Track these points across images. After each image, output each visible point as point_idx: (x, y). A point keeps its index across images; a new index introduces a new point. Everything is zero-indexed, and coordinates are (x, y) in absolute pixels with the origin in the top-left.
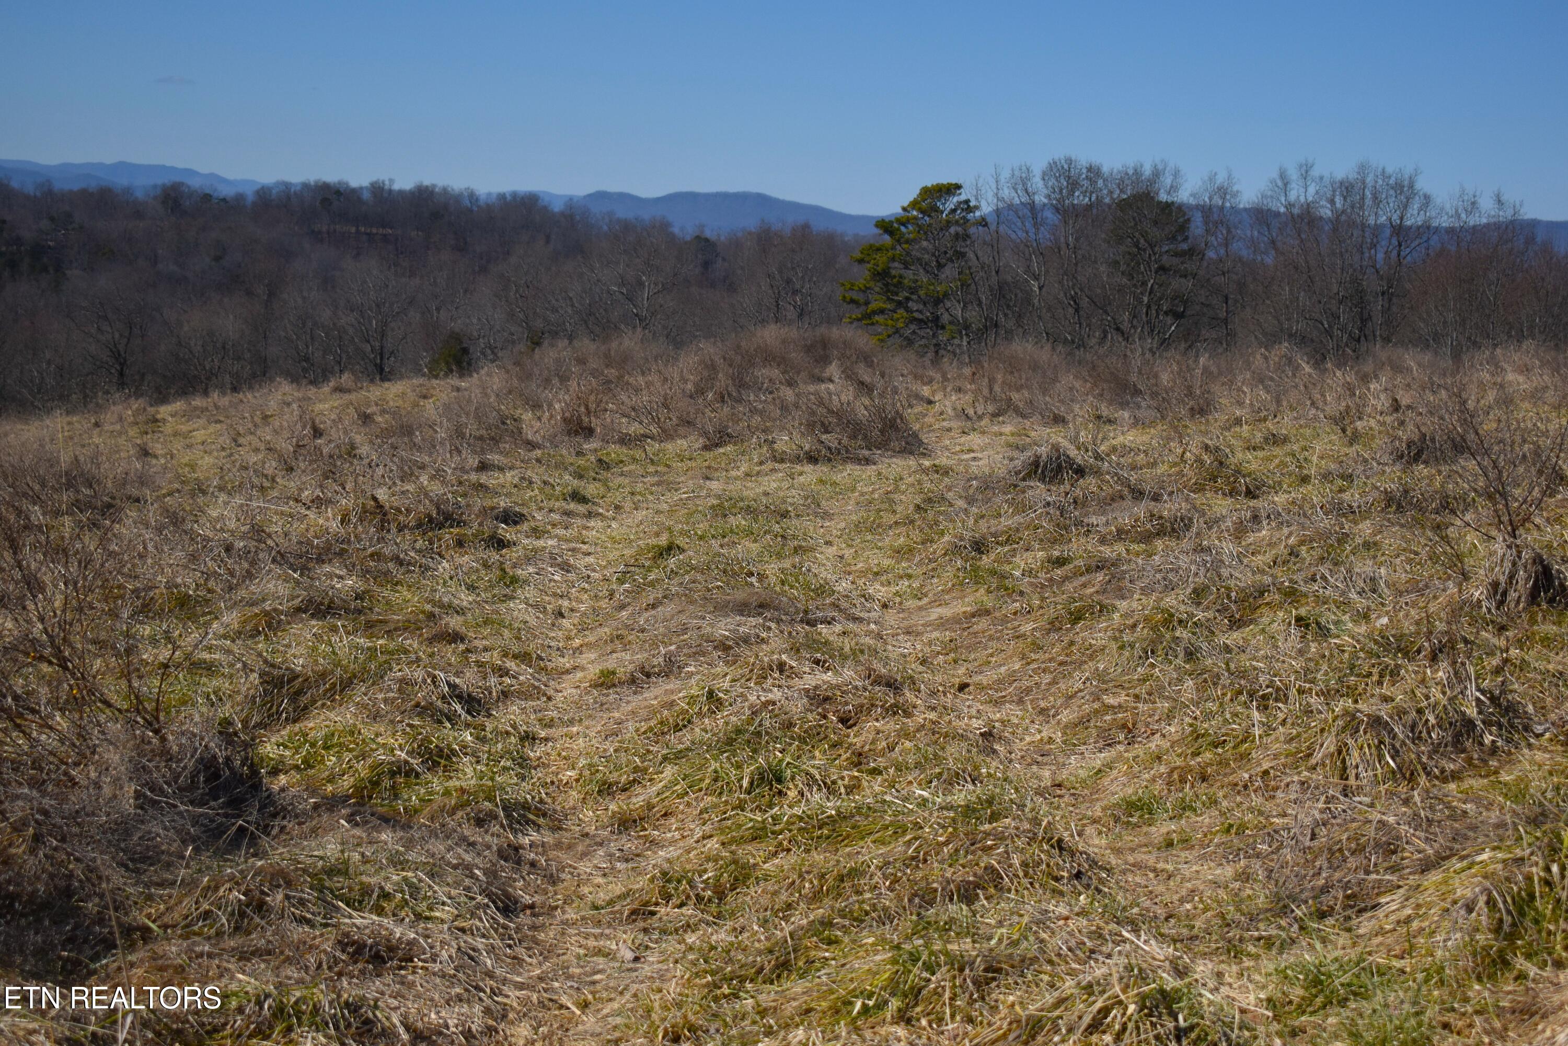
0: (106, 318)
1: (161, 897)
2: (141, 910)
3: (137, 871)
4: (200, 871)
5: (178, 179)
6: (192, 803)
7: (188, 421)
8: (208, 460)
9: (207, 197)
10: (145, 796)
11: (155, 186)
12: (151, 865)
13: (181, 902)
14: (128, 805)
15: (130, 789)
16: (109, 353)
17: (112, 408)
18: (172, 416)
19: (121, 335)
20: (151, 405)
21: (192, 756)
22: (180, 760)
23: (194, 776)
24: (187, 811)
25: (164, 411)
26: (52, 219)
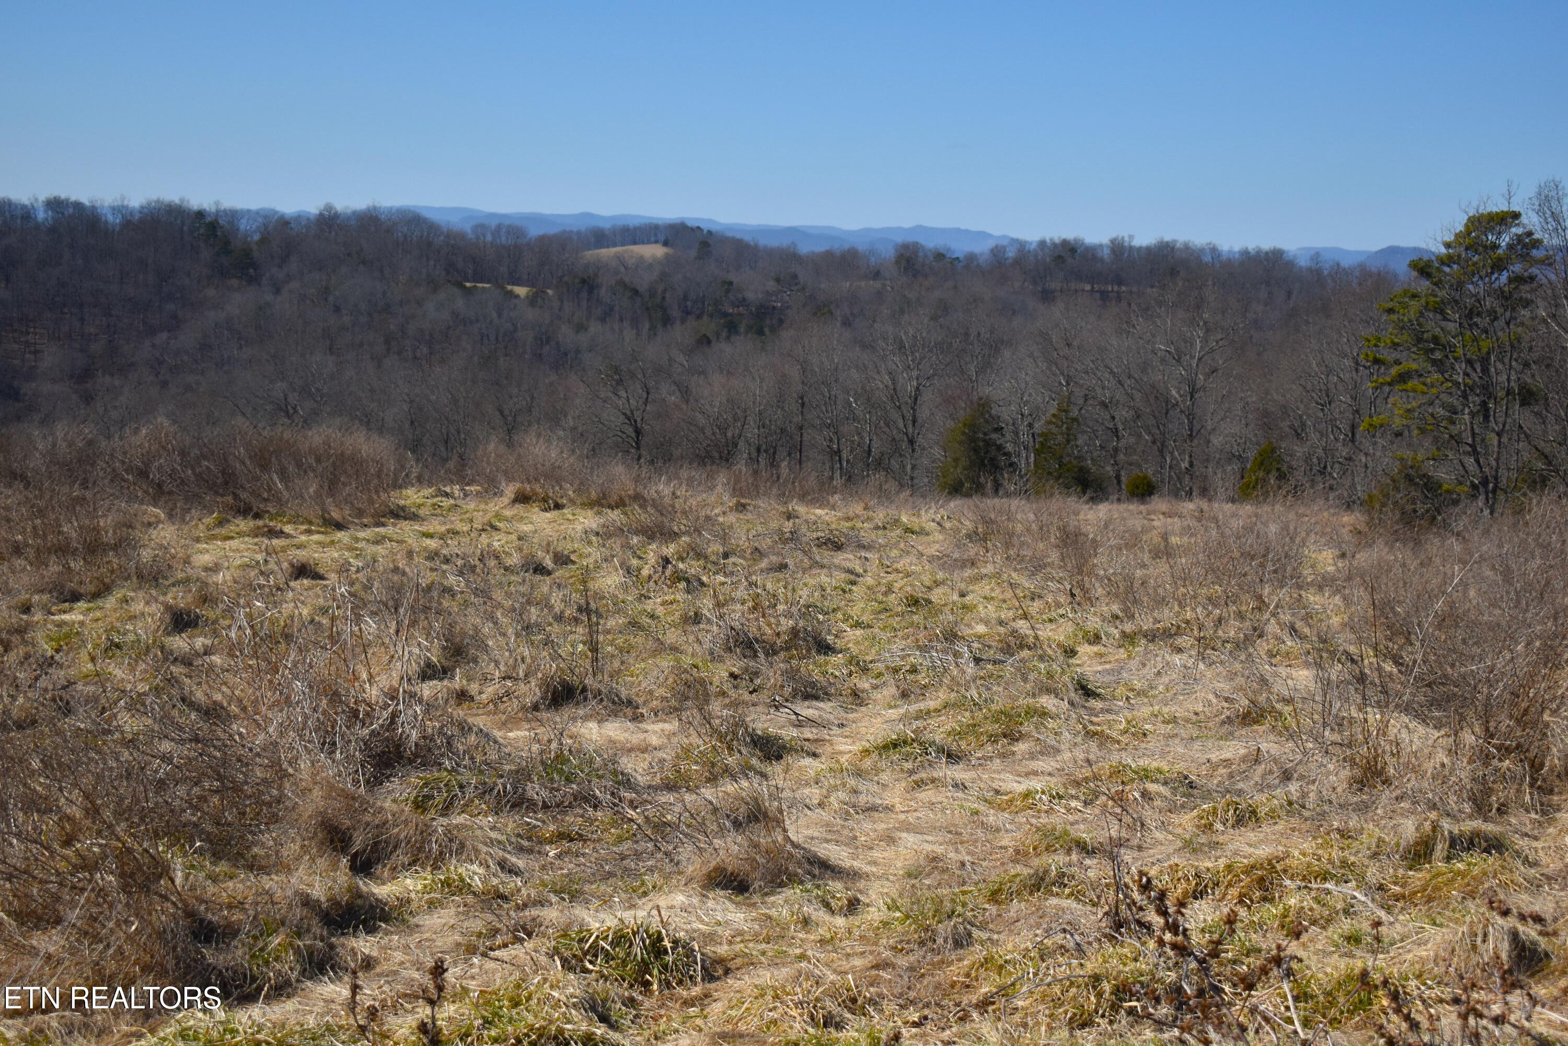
9: (940, 257)
26: (778, 280)
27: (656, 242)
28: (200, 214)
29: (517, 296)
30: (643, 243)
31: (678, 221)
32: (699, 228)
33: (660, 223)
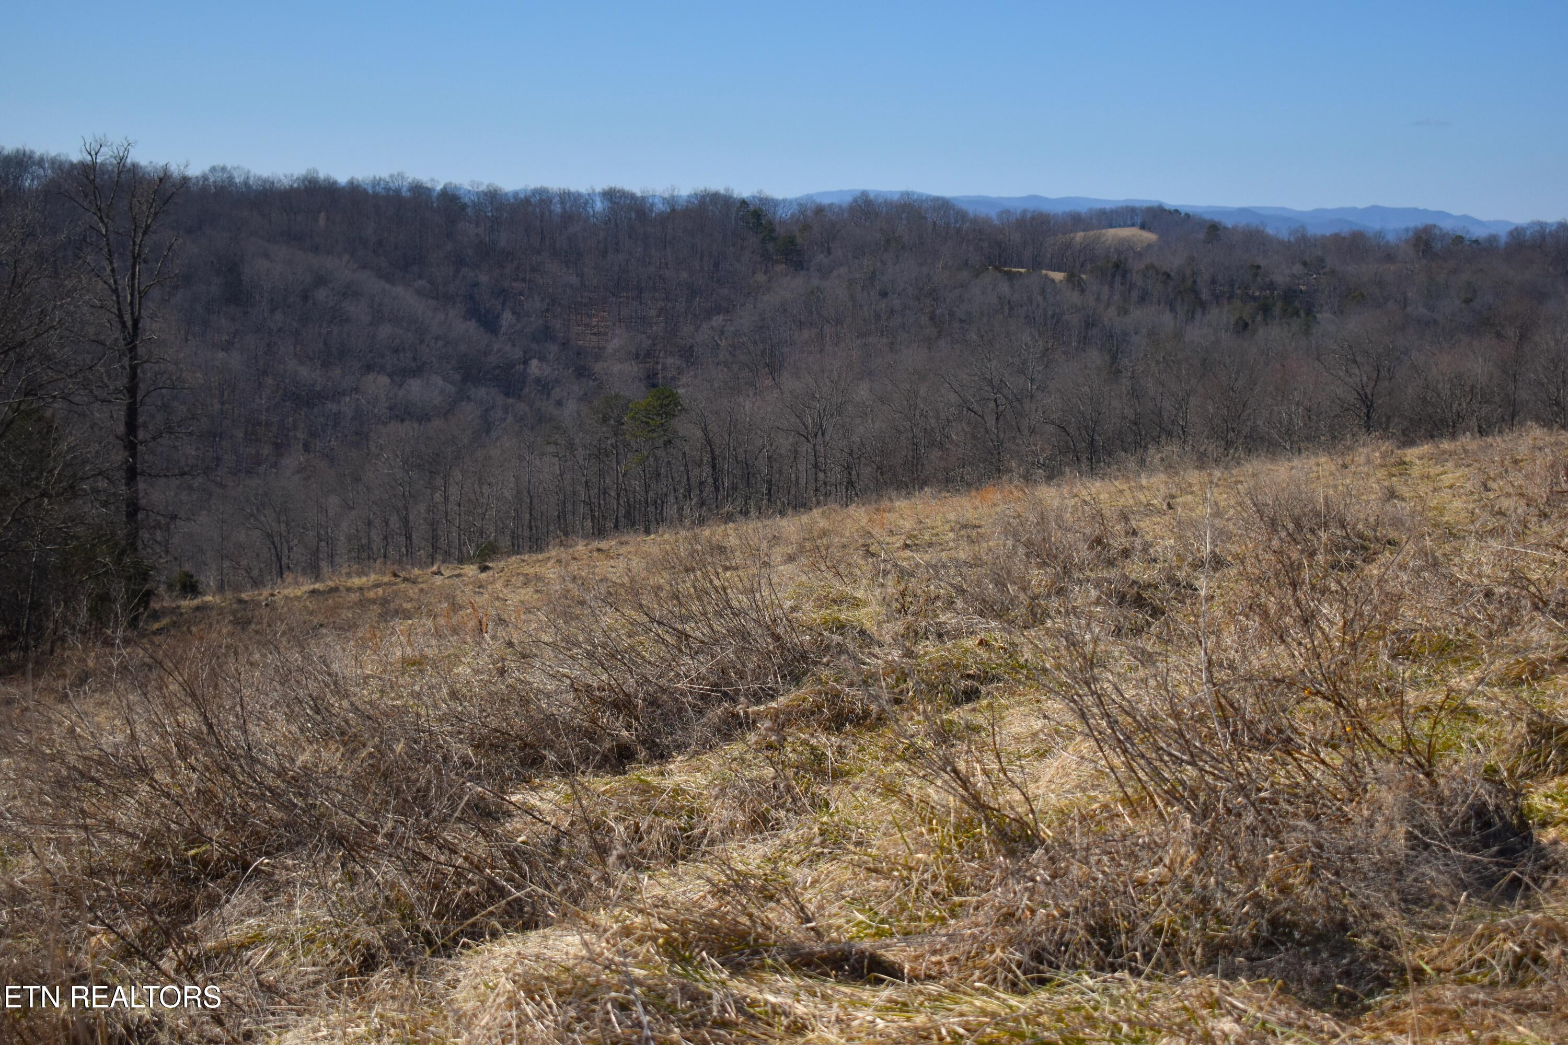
0: (1355, 361)
1: (1434, 940)
2: (1413, 951)
3: (1408, 911)
4: (1471, 918)
5: (1430, 221)
6: (1464, 848)
7: (1436, 464)
8: (1457, 504)
9: (1459, 239)
10: (1416, 838)
11: (1407, 230)
12: (1423, 907)
13: (1454, 947)
14: (1399, 844)
15: (1401, 829)
16: (1356, 396)
17: (1361, 450)
18: (1421, 458)
19: (1369, 378)
20: (1399, 448)
21: (1464, 802)
22: (1452, 804)
23: (1466, 821)
24: (1459, 856)
25: (1411, 454)
26: (1305, 264)
27: (1133, 225)
28: (744, 202)
29: (1053, 281)
30: (1120, 226)
31: (1156, 205)
32: (1176, 211)
33: (1137, 205)
